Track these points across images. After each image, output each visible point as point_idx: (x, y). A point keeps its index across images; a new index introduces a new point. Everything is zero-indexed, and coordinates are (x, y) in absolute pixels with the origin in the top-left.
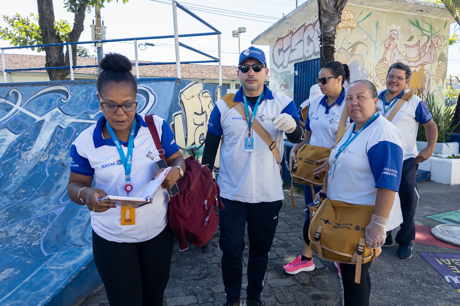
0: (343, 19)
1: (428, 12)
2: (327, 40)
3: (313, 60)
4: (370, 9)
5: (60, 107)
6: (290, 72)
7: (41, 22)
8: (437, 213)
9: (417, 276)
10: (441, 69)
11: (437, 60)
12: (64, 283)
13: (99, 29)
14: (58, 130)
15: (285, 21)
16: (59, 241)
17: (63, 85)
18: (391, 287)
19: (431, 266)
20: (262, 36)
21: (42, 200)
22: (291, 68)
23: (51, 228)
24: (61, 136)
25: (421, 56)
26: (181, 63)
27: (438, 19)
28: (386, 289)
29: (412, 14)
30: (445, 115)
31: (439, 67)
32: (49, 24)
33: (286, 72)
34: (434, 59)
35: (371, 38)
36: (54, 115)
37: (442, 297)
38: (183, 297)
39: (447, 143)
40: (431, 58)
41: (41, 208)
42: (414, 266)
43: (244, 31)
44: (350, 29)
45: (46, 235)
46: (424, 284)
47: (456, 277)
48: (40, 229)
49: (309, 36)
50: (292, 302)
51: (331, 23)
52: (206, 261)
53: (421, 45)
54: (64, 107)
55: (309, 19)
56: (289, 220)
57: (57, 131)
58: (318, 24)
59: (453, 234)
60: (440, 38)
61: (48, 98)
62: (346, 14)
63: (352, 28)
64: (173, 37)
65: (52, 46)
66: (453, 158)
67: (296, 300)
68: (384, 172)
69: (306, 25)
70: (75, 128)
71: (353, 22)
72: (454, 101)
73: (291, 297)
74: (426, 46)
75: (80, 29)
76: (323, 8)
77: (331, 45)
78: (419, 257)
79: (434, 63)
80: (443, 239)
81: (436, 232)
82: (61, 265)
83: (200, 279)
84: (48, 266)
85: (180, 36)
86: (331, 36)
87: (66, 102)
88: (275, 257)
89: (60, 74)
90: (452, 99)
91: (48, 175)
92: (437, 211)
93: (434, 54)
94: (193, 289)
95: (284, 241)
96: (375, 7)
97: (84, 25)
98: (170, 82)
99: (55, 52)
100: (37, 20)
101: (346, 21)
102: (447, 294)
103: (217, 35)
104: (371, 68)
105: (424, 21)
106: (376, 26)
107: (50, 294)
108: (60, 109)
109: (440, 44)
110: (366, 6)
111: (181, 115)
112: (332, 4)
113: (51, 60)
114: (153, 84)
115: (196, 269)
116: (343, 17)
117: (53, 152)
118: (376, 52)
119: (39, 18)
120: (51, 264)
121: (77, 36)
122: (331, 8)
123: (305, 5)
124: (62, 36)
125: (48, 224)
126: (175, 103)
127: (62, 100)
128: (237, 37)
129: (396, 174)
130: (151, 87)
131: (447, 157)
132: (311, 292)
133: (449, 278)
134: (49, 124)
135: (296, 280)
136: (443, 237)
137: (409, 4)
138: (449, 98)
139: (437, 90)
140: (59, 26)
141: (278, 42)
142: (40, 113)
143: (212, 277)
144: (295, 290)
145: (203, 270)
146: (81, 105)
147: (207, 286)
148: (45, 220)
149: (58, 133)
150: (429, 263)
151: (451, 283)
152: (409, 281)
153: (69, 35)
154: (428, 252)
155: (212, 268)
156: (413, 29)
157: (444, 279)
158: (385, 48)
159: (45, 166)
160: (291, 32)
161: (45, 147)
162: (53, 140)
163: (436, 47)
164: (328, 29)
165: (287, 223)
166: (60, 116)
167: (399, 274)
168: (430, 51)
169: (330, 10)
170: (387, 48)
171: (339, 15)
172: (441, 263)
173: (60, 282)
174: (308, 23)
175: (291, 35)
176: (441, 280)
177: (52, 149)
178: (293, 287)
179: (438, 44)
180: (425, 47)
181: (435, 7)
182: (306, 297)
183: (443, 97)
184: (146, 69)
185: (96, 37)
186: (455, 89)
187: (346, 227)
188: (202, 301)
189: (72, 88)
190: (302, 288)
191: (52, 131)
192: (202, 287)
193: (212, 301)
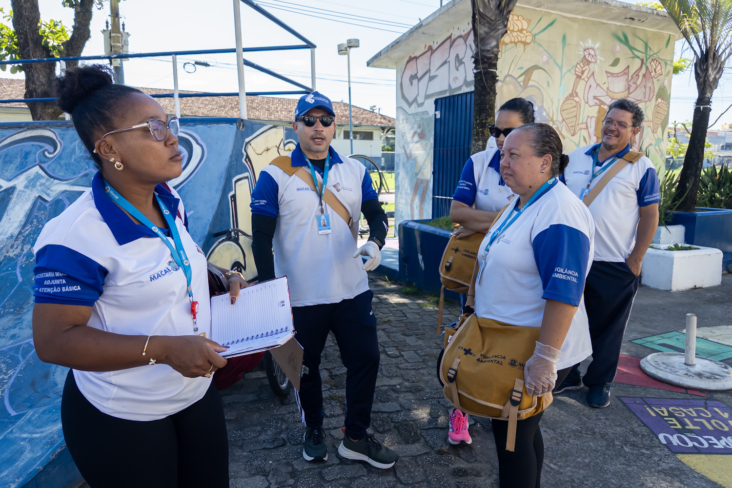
0: (511, 28)
1: (642, 21)
2: (486, 62)
3: (464, 94)
4: (552, 14)
5: (42, 165)
6: (428, 113)
7: (16, 22)
8: (650, 335)
9: (616, 435)
10: (660, 112)
11: (655, 97)
12: (43, 461)
13: (117, 36)
14: (38, 204)
15: (420, 30)
16: (36, 391)
17: (48, 128)
18: (577, 453)
19: (638, 418)
20: (384, 54)
21: (9, 321)
22: (429, 107)
23: (24, 368)
24: (44, 214)
25: (631, 90)
26: (248, 94)
27: (657, 32)
28: (568, 456)
29: (618, 24)
30: (664, 183)
31: (658, 108)
32: (30, 26)
33: (422, 112)
34: (649, 96)
35: (555, 61)
36: (32, 179)
37: (653, 467)
38: (245, 478)
39: (668, 227)
40: (645, 94)
41: (7, 335)
42: (612, 419)
43: (357, 44)
44: (522, 46)
45: (15, 381)
46: (627, 448)
47: (675, 436)
48: (4, 371)
49: (457, 56)
50: (421, 482)
51: (492, 34)
52: (286, 418)
53: (631, 74)
54: (49, 166)
55: (458, 28)
56: (421, 348)
57: (37, 206)
58: (471, 37)
59: (673, 369)
60: (659, 63)
61: (22, 150)
62: (515, 21)
63: (525, 44)
64: (233, 51)
65: (36, 64)
66: (676, 250)
67: (427, 478)
68: (556, 274)
69: (453, 37)
70: (68, 200)
71: (527, 35)
72: (679, 161)
73: (420, 474)
74: (638, 75)
75: (84, 36)
76: (479, 10)
77: (491, 70)
78: (621, 405)
79: (650, 101)
80: (658, 376)
81: (648, 364)
82: (38, 430)
83: (274, 448)
84: (16, 433)
85: (245, 50)
86: (492, 55)
87: (53, 158)
88: (396, 409)
89: (50, 110)
90: (678, 158)
91: (20, 280)
92: (649, 333)
93: (650, 87)
94: (263, 465)
95: (413, 382)
96: (561, 10)
97: (90, 29)
98: (228, 125)
99: (41, 73)
100: (9, 19)
101: (517, 31)
102: (661, 462)
103: (309, 50)
104: (554, 107)
105: (635, 36)
106: (562, 41)
107: (17, 480)
108: (41, 168)
109: (660, 71)
110: (547, 9)
111: (247, 180)
112: (494, 4)
113: (34, 86)
114: (200, 127)
115: (269, 432)
116: (510, 25)
117: (29, 240)
118: (563, 82)
119: (12, 15)
120: (21, 429)
121: (79, 47)
122: (492, 10)
123: (452, 5)
124: (54, 47)
125: (18, 362)
126: (236, 161)
127: (46, 153)
128: (345, 54)
129: (575, 277)
130: (196, 132)
131: (667, 248)
132: (453, 464)
133: (665, 438)
134: (24, 193)
135: (430, 446)
136: (657, 372)
137: (614, 8)
138: (672, 157)
139: (654, 143)
140: (47, 31)
141: (410, 64)
142: (7, 175)
143: (294, 445)
144: (427, 462)
145: (280, 433)
146: (78, 162)
147: (285, 458)
148: (14, 356)
149: (39, 209)
150: (635, 415)
151: (669, 445)
152: (604, 443)
153: (65, 46)
154: (634, 397)
155: (295, 429)
156: (619, 47)
157: (656, 440)
158: (575, 76)
159: (16, 264)
160: (430, 48)
161: (16, 232)
162: (30, 221)
163: (654, 76)
164: (487, 44)
165: (418, 354)
166: (43, 181)
167: (589, 433)
168: (643, 83)
169: (491, 14)
170: (579, 77)
171: (503, 22)
172: (653, 415)
173: (35, 460)
174: (456, 34)
175: (430, 52)
176: (652, 440)
177: (28, 235)
178: (424, 457)
179: (656, 72)
180: (636, 76)
181: (653, 13)
182: (443, 472)
183: (662, 155)
184: (196, 104)
185: (111, 50)
186: (681, 143)
187: (496, 361)
188: (276, 484)
189: (63, 134)
190: (438, 459)
191: (28, 206)
192: (278, 461)
193: (292, 484)
